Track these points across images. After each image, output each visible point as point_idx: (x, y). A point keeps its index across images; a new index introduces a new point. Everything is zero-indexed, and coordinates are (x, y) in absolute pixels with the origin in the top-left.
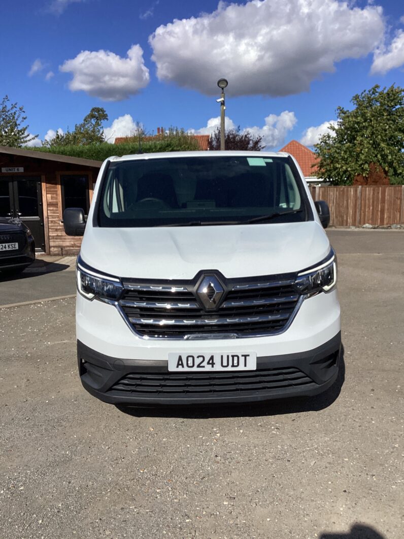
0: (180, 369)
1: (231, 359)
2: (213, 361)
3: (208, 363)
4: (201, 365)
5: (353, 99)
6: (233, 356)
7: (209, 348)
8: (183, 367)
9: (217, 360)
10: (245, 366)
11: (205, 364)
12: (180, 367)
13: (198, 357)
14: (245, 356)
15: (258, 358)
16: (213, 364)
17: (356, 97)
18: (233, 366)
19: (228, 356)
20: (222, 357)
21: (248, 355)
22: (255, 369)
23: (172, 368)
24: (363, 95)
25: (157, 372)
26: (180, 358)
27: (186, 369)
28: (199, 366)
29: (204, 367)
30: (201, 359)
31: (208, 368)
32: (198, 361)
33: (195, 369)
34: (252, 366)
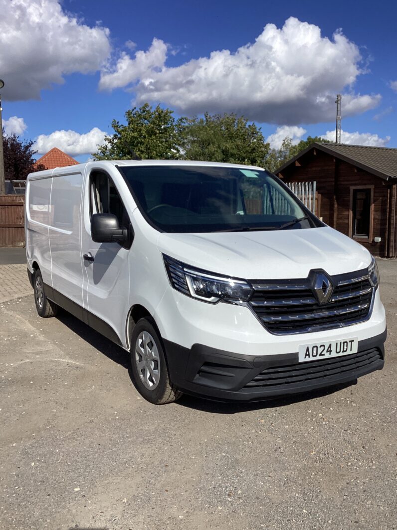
0: (308, 359)
1: (342, 344)
2: (330, 349)
3: (327, 351)
4: (322, 353)
5: (126, 114)
6: (344, 343)
7: (328, 337)
8: (309, 357)
9: (333, 348)
10: (351, 350)
11: (325, 352)
12: (307, 357)
13: (320, 347)
14: (351, 341)
15: (359, 342)
16: (330, 351)
17: (129, 113)
18: (344, 351)
19: (341, 343)
20: (337, 344)
21: (353, 341)
22: (356, 352)
23: (302, 359)
24: (134, 112)
25: (290, 364)
26: (308, 349)
27: (312, 359)
28: (321, 355)
29: (324, 355)
30: (323, 348)
31: (327, 356)
32: (320, 350)
33: (318, 358)
34: (355, 350)
